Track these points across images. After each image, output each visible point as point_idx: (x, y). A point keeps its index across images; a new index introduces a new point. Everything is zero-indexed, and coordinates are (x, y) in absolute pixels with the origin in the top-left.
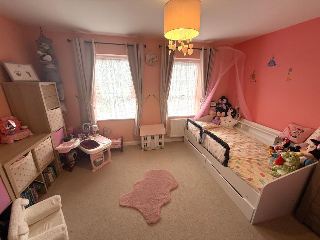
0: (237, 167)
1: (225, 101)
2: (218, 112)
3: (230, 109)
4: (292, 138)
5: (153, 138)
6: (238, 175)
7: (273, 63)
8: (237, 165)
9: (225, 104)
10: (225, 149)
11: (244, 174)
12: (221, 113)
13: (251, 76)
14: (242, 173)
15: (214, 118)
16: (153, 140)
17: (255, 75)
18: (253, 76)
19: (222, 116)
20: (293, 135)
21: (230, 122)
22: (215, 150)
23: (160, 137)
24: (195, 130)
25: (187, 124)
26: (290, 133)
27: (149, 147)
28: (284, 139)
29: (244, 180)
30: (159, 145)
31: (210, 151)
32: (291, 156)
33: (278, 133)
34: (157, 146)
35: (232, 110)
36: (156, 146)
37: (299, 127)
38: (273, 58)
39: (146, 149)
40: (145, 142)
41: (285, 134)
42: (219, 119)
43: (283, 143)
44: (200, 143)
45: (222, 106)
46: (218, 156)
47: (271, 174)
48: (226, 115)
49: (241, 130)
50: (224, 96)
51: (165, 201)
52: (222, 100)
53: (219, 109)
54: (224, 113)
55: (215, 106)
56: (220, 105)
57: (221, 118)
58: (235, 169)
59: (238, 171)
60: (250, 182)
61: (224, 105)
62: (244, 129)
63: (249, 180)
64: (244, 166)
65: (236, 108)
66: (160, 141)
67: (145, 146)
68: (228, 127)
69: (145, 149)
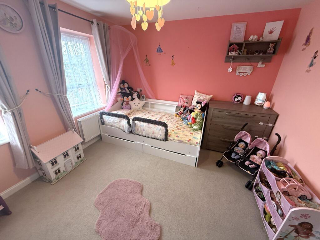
0: (177, 136)
1: (126, 85)
2: (125, 98)
3: (134, 93)
4: (186, 105)
5: (66, 155)
6: (180, 142)
7: (160, 50)
8: (176, 135)
9: (128, 88)
10: (164, 128)
11: (184, 139)
12: (128, 97)
13: (145, 60)
14: (182, 139)
15: (122, 104)
16: (68, 158)
17: (149, 59)
18: (147, 61)
19: (129, 100)
20: (186, 102)
21: (139, 104)
22: (152, 132)
23: (77, 148)
24: (118, 122)
25: (102, 118)
26: (184, 101)
27: (64, 171)
28: (182, 106)
29: (185, 143)
30: (78, 158)
31: (146, 135)
32: (199, 115)
33: (177, 103)
34: (76, 163)
35: (136, 93)
36: (74, 164)
37: (186, 96)
38: (159, 45)
39: (60, 177)
40: (56, 168)
41: (181, 103)
42: (127, 103)
43: (182, 109)
44: (131, 132)
45: (126, 91)
46: (158, 136)
47: (193, 131)
48: (133, 99)
49: (149, 109)
50: (124, 80)
51: (147, 207)
52: (124, 85)
53: (124, 94)
54: (130, 97)
55: (120, 92)
56: (123, 90)
57: (129, 102)
58: (176, 139)
59: (179, 139)
60: (190, 142)
61: (126, 89)
62: (151, 107)
63: (189, 141)
64: (180, 134)
65: (138, 90)
66: (78, 154)
67: (56, 173)
68: (139, 109)
69: (58, 178)
